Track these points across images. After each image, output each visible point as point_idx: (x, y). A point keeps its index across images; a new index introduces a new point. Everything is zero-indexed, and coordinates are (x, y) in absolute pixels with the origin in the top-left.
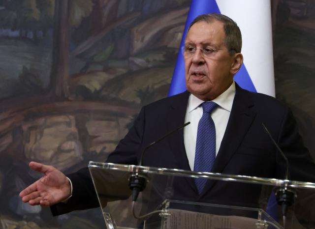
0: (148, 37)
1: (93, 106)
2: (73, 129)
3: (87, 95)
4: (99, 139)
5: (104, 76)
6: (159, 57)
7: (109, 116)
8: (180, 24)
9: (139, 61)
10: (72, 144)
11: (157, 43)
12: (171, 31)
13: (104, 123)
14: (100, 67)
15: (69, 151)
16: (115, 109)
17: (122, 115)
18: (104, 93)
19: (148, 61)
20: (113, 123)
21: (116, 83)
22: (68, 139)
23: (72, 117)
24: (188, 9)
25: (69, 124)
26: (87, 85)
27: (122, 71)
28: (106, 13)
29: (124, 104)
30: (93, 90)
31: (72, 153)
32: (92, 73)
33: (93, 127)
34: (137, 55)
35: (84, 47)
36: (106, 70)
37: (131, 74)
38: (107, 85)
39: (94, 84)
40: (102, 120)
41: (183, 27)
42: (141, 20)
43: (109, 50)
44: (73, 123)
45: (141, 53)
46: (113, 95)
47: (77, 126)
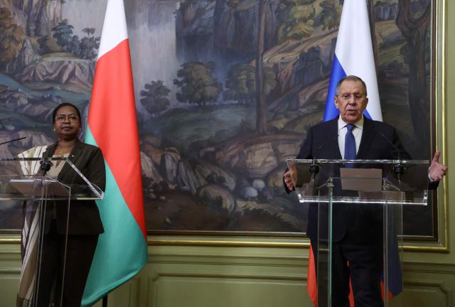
0: (307, 97)
1: (281, 137)
2: (271, 150)
3: (277, 131)
4: (286, 154)
5: (285, 120)
6: (315, 107)
7: (290, 142)
8: (325, 88)
9: (304, 110)
10: (271, 158)
11: (313, 100)
12: (320, 92)
13: (287, 145)
14: (282, 116)
16: (292, 137)
17: (297, 140)
18: (286, 129)
19: (309, 110)
20: (293, 145)
21: (292, 123)
22: (269, 155)
23: (270, 144)
24: (328, 80)
25: (268, 147)
26: (276, 126)
27: (295, 116)
28: (283, 86)
29: (297, 134)
30: (280, 128)
31: (271, 163)
32: (279, 119)
33: (281, 148)
34: (302, 107)
35: (273, 106)
36: (286, 117)
37: (300, 118)
38: (287, 125)
39: (280, 125)
40: (287, 143)
41: (327, 90)
42: (302, 88)
43: (287, 105)
44: (271, 147)
45: (305, 105)
46: (291, 130)
47: (273, 148)
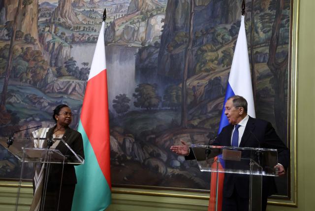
0: (213, 107)
1: (195, 130)
2: (189, 138)
3: (193, 127)
4: (198, 141)
5: (199, 120)
6: (217, 113)
7: (201, 133)
8: (223, 102)
9: (210, 115)
10: (189, 143)
11: (216, 109)
12: (220, 104)
13: (199, 136)
14: (197, 117)
16: (203, 131)
17: (206, 133)
18: (199, 126)
19: (213, 115)
20: (202, 136)
21: (203, 122)
23: (189, 134)
24: (224, 98)
25: (187, 137)
26: (193, 123)
27: (204, 118)
28: (198, 99)
29: (206, 129)
30: (195, 125)
32: (194, 120)
33: (195, 137)
34: (209, 113)
35: (191, 111)
36: (199, 118)
37: (208, 119)
38: (200, 123)
39: (195, 123)
40: (199, 134)
42: (210, 101)
43: (200, 112)
44: (189, 136)
45: (211, 112)
46: (202, 126)
47: (191, 137)
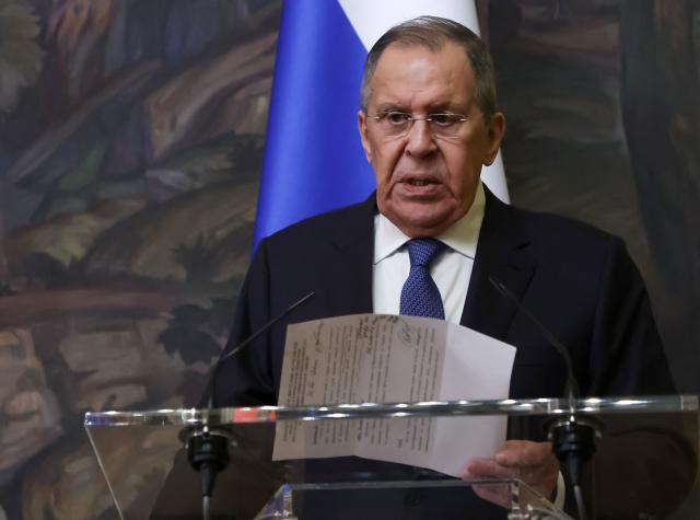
0: (185, 117)
1: (73, 299)
2: (31, 361)
3: (54, 275)
4: (96, 377)
5: (90, 225)
6: (219, 162)
7: (115, 320)
8: (261, 75)
9: (171, 177)
10: (32, 400)
11: (209, 130)
12: (240, 95)
13: (103, 338)
14: (77, 204)
15: (27, 416)
16: (125, 299)
17: (147, 313)
18: (95, 265)
19: (192, 175)
20: (126, 335)
21: (123, 237)
22: (22, 386)
23: (24, 333)
24: (274, 37)
25: (17, 351)
26: (51, 251)
27: (131, 206)
28: (76, 68)
29: (146, 284)
30: (66, 261)
31: (35, 422)
33: (77, 352)
34: (167, 162)
35: (33, 158)
36: (94, 207)
37: (156, 211)
38: (99, 245)
39: (69, 245)
40: (98, 330)
41: (267, 83)
42: (161, 79)
43: (94, 157)
44: (30, 348)
45: (175, 156)
46: (117, 267)
47: (39, 351)
